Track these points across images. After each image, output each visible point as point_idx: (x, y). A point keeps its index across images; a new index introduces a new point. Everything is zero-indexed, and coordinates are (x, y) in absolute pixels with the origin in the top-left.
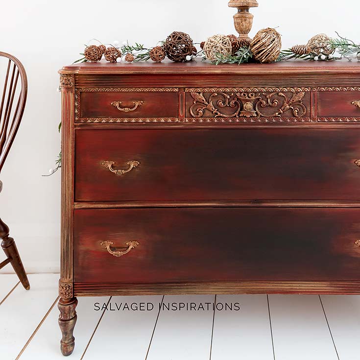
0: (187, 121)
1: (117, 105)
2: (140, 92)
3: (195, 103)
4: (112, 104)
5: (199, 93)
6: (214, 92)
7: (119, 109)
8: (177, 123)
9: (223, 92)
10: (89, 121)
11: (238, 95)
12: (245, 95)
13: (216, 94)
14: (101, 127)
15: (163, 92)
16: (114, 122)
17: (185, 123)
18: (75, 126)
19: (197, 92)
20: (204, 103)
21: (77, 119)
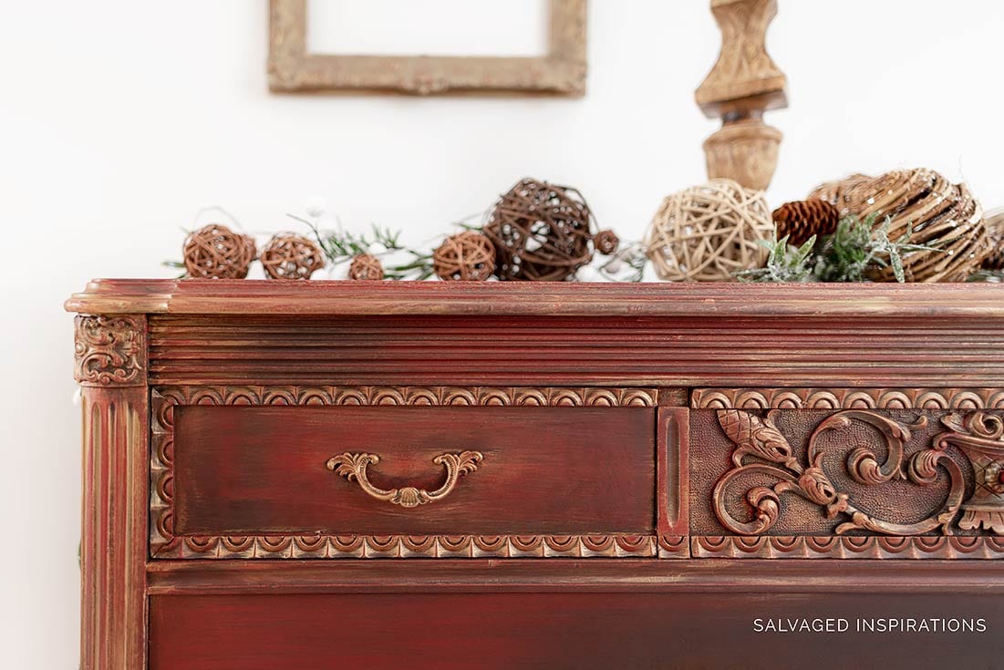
0: (701, 552)
1: (359, 470)
2: (470, 406)
3: (737, 459)
4: (331, 464)
5: (762, 414)
6: (833, 411)
7: (369, 489)
8: (654, 566)
9: (878, 410)
10: (220, 552)
11: (953, 422)
12: (989, 424)
13: (846, 421)
14: (279, 581)
15: (585, 407)
16: (346, 558)
17: (694, 564)
18: (151, 578)
19: (752, 411)
20: (782, 465)
21: (157, 539)
